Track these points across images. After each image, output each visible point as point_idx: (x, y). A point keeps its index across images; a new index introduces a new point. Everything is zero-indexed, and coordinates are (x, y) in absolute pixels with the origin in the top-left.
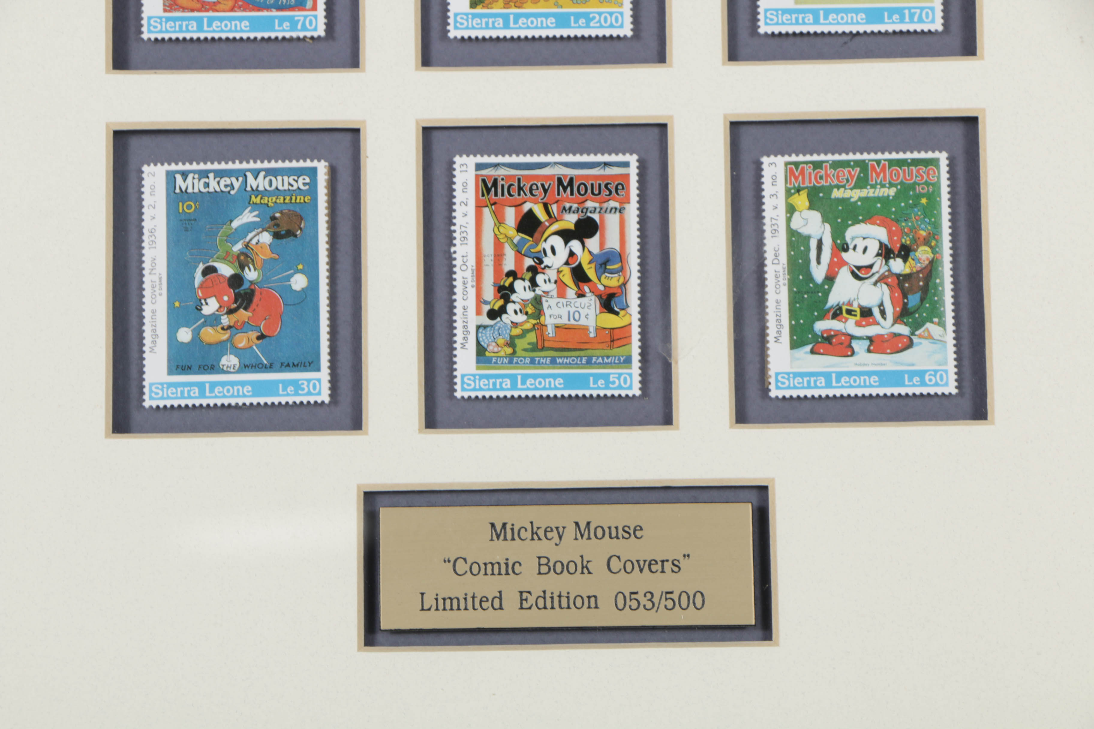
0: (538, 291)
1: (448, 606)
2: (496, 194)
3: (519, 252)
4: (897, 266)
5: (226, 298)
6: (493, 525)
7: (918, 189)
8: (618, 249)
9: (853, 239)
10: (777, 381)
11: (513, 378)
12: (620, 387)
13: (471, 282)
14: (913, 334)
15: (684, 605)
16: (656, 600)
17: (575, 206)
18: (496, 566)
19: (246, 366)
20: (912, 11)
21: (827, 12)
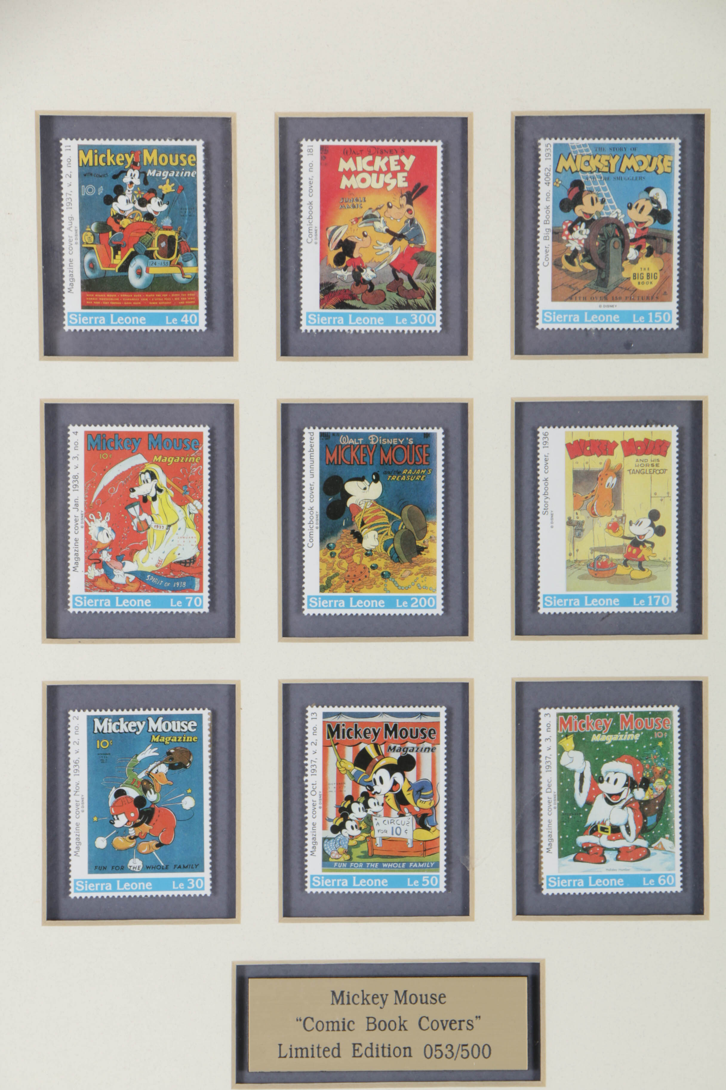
0: (370, 812)
1: (299, 1055)
2: (338, 737)
3: (355, 781)
4: (640, 794)
5: (132, 815)
6: (334, 993)
7: (657, 735)
8: (430, 779)
9: (607, 773)
10: (548, 882)
11: (350, 878)
12: (430, 886)
13: (319, 804)
14: (650, 846)
15: (476, 1054)
16: (455, 1051)
17: (398, 746)
18: (336, 1024)
19: (148, 867)
20: (655, 597)
21: (591, 597)
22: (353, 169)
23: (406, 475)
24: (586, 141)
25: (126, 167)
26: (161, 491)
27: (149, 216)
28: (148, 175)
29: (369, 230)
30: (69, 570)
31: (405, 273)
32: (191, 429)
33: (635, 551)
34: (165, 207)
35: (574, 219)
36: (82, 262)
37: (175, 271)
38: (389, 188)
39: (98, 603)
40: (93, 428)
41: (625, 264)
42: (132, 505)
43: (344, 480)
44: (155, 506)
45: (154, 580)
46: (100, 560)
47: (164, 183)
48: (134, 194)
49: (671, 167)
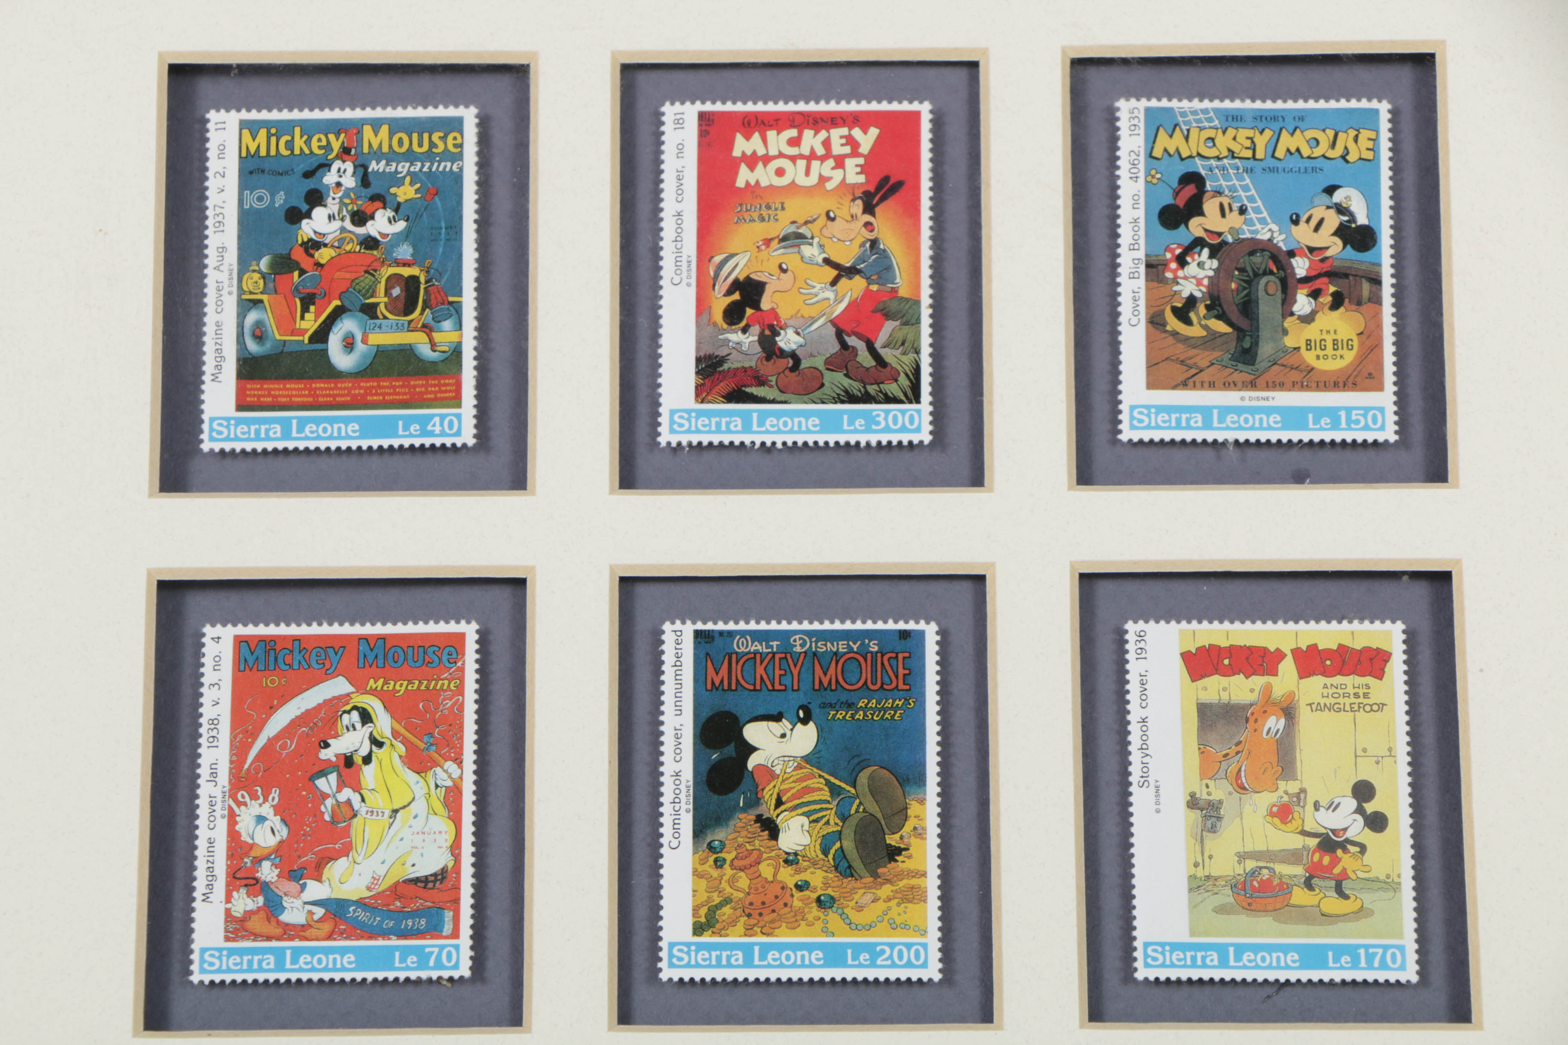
20: (1371, 950)
21: (1240, 949)
22: (761, 152)
23: (865, 709)
24: (1206, 104)
25: (330, 157)
26: (380, 745)
27: (370, 243)
28: (370, 170)
29: (790, 259)
30: (194, 899)
31: (860, 337)
32: (442, 627)
33: (1326, 860)
34: (401, 225)
35: (1186, 243)
36: (241, 326)
37: (419, 341)
38: (830, 186)
39: (250, 962)
40: (251, 630)
41: (1288, 323)
42: (323, 773)
43: (742, 719)
44: (369, 774)
45: (362, 915)
46: (257, 880)
47: (400, 183)
48: (342, 204)
49: (1374, 150)
